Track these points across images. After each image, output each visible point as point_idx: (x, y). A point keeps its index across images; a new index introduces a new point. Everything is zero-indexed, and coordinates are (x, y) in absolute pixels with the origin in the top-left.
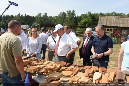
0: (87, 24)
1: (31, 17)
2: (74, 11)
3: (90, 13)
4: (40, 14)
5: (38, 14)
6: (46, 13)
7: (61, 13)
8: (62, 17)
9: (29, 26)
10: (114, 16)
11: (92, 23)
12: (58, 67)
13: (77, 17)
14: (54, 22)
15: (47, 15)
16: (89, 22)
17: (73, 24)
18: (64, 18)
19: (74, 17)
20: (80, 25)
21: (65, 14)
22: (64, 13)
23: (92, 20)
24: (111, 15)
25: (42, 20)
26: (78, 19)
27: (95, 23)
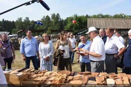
0: (74, 28)
1: (10, 22)
2: (58, 14)
3: (77, 16)
4: (21, 19)
5: (19, 19)
6: (27, 17)
7: (44, 17)
8: (46, 21)
9: (9, 33)
10: (100, 18)
11: (78, 27)
12: (65, 77)
13: (63, 21)
14: (37, 27)
15: (29, 20)
16: (76, 25)
17: (59, 28)
18: (48, 22)
19: (59, 20)
20: (66, 29)
21: (49, 18)
22: (47, 16)
23: (78, 23)
24: (98, 17)
25: (23, 25)
26: (64, 23)
27: (82, 26)
